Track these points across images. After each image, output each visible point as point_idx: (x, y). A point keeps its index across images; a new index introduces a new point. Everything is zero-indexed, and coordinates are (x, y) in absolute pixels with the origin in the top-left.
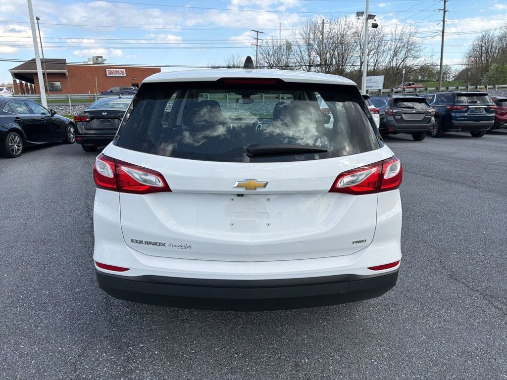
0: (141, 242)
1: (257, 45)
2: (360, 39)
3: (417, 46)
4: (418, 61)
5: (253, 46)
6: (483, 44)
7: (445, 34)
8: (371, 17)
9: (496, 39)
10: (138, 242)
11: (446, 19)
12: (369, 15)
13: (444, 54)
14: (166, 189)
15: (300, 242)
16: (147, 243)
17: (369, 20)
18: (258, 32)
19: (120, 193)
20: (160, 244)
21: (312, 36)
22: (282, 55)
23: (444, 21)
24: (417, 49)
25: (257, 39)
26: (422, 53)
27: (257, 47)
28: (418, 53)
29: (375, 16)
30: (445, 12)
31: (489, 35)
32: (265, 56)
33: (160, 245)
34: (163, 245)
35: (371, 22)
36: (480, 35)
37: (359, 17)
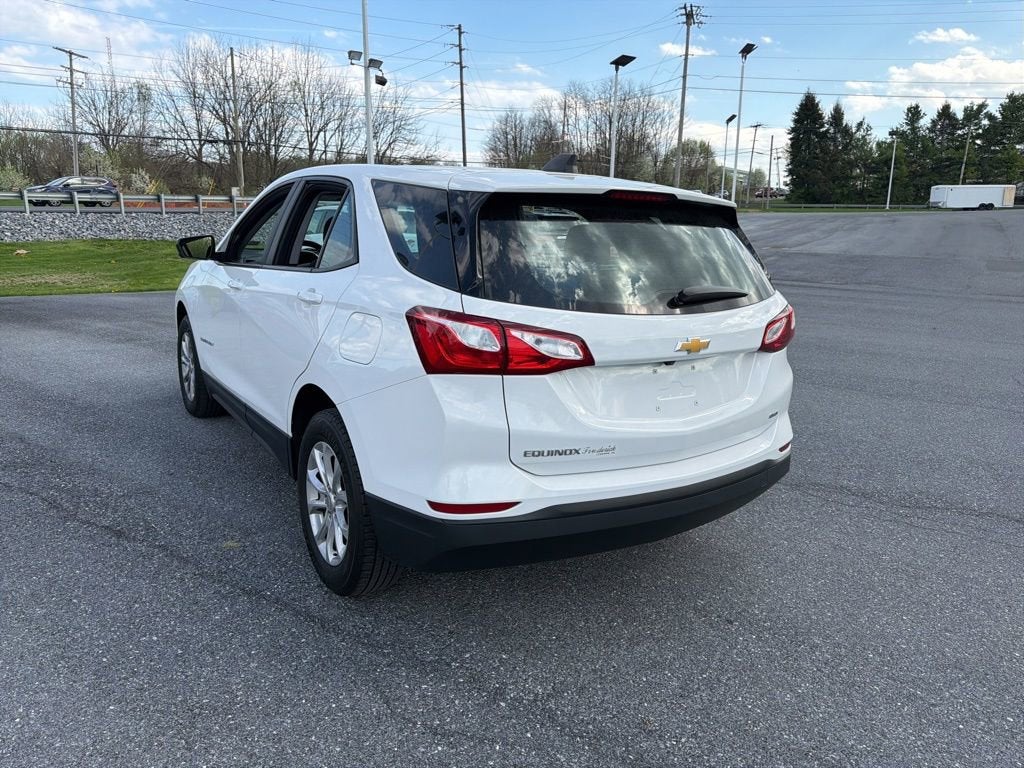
0: (541, 454)
1: (71, 84)
2: (303, 97)
3: (411, 121)
4: (416, 150)
5: (60, 84)
6: (508, 129)
7: (466, 107)
8: (374, 63)
9: (526, 123)
10: (536, 453)
11: (464, 82)
12: (371, 61)
13: (467, 142)
14: (588, 360)
15: (733, 422)
16: (550, 453)
17: (371, 70)
18: (71, 54)
19: (505, 376)
20: (571, 451)
21: (200, 77)
22: (131, 112)
23: (462, 84)
24: (409, 127)
25: (72, 70)
26: (420, 137)
27: (72, 88)
28: (414, 136)
29: (381, 62)
30: (462, 68)
31: (515, 115)
32: (87, 109)
33: (571, 453)
34: (577, 452)
35: (374, 72)
36: (504, 114)
37: (353, 61)
